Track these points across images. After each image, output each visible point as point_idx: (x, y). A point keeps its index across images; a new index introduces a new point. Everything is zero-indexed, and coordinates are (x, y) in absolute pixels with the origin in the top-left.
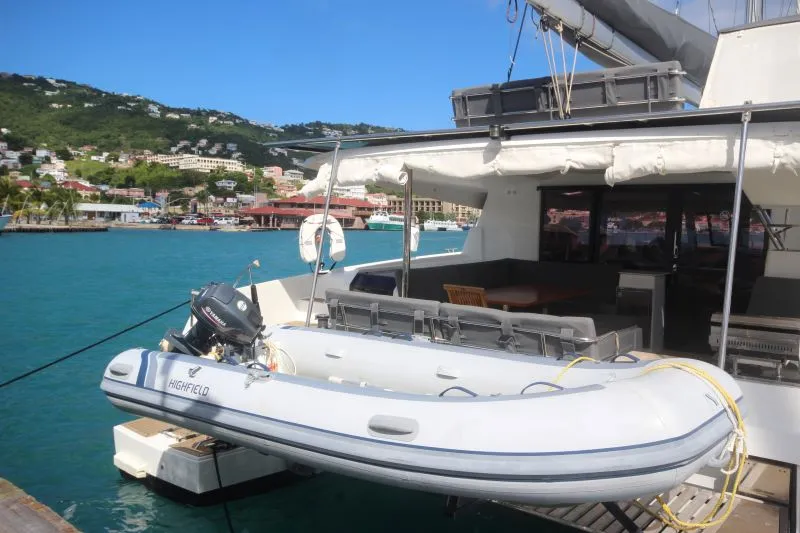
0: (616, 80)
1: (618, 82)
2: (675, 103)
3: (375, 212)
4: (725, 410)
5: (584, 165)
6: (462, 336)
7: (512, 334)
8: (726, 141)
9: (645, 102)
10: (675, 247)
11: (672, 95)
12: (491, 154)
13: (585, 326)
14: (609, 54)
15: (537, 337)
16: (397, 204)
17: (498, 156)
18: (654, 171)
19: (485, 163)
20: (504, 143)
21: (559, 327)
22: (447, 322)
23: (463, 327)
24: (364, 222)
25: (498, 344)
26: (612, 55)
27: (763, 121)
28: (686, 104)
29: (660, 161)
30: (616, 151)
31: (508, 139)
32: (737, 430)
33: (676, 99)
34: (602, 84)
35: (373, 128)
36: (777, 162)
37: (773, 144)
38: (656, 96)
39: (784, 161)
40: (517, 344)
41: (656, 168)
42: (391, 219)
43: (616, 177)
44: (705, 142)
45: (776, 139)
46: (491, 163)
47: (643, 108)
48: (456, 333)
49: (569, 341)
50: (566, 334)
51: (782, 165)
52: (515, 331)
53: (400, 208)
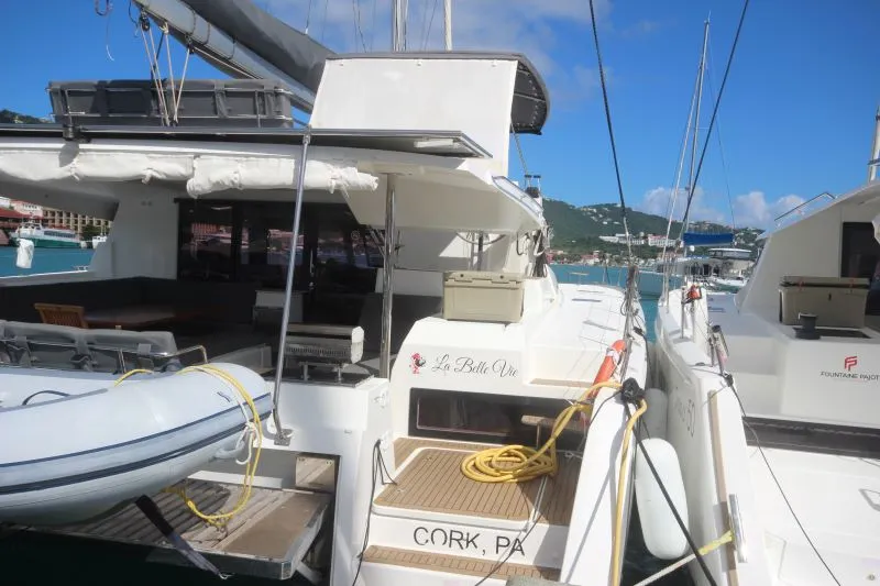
0: (226, 92)
1: (228, 94)
2: (282, 121)
3: (23, 224)
4: (239, 406)
5: (165, 174)
6: (34, 358)
7: (89, 352)
8: (293, 160)
9: (255, 117)
10: (312, 265)
11: (279, 113)
12: (67, 157)
13: (163, 341)
14: (229, 63)
15: (114, 354)
16: (57, 215)
17: (75, 160)
18: (231, 185)
19: (61, 166)
20: (82, 146)
21: (136, 342)
22: (13, 344)
23: (33, 348)
24: (8, 236)
25: (74, 364)
26: (234, 65)
27: (340, 146)
28: (295, 124)
29: (237, 175)
30: (196, 163)
31: (88, 142)
32: (248, 424)
33: (284, 117)
34: (212, 94)
35: (22, 118)
36: (334, 183)
37: (331, 167)
38: (264, 113)
39: (339, 182)
40: (95, 362)
41: (233, 182)
42: (46, 233)
43: (197, 189)
44: (276, 160)
45: (335, 161)
46: (67, 167)
47: (252, 123)
48: (25, 355)
49: (148, 357)
50: (143, 349)
51: (338, 186)
52: (92, 349)
53: (61, 221)
